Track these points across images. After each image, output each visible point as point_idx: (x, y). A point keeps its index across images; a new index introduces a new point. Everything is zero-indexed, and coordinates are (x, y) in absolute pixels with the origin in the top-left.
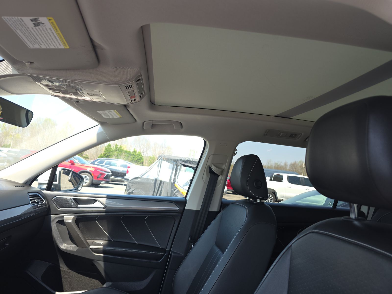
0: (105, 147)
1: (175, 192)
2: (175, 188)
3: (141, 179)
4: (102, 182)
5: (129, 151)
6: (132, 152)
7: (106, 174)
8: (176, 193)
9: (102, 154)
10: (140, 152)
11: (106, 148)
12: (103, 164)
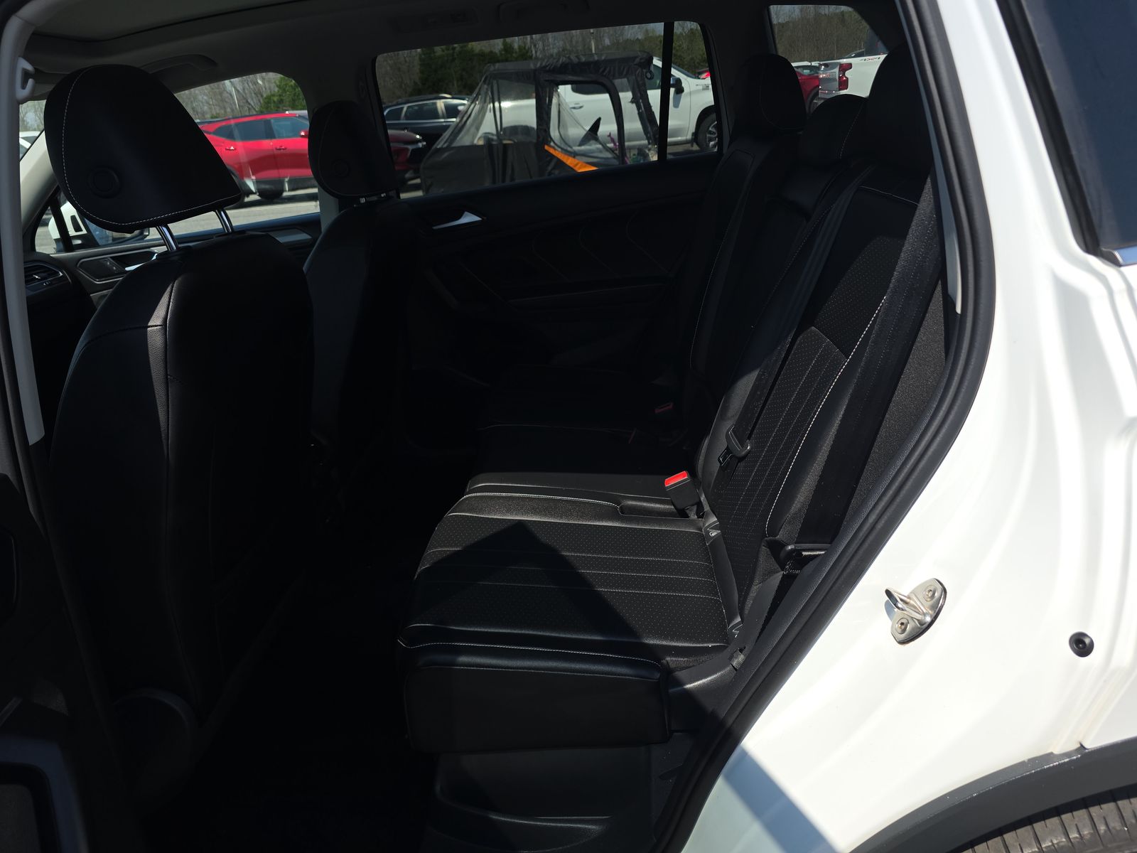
0: (417, 58)
1: (550, 168)
2: (549, 158)
3: (452, 152)
4: (407, 175)
5: (491, 52)
6: (499, 54)
7: (410, 147)
8: (553, 172)
9: (415, 83)
10: (525, 48)
11: (420, 59)
12: (399, 119)
